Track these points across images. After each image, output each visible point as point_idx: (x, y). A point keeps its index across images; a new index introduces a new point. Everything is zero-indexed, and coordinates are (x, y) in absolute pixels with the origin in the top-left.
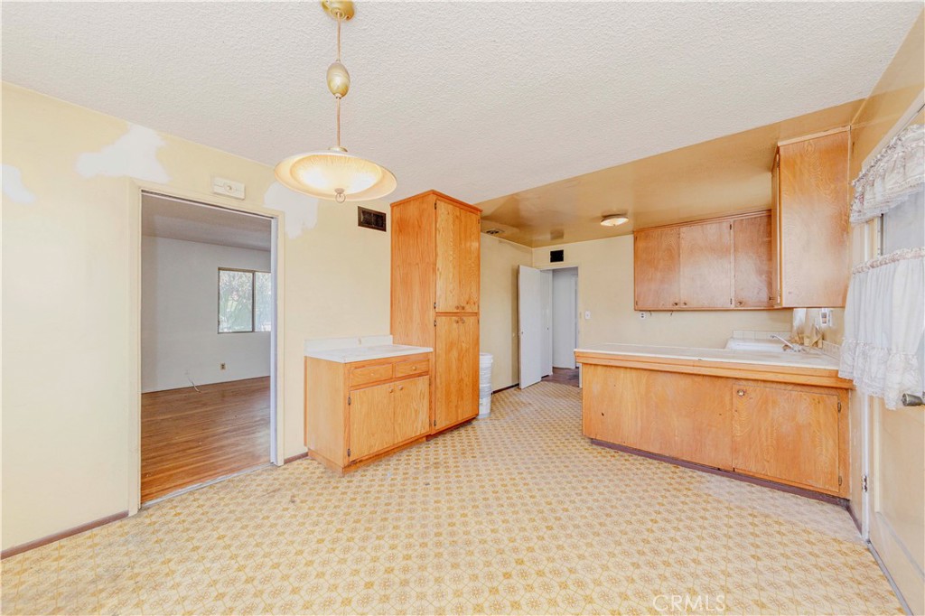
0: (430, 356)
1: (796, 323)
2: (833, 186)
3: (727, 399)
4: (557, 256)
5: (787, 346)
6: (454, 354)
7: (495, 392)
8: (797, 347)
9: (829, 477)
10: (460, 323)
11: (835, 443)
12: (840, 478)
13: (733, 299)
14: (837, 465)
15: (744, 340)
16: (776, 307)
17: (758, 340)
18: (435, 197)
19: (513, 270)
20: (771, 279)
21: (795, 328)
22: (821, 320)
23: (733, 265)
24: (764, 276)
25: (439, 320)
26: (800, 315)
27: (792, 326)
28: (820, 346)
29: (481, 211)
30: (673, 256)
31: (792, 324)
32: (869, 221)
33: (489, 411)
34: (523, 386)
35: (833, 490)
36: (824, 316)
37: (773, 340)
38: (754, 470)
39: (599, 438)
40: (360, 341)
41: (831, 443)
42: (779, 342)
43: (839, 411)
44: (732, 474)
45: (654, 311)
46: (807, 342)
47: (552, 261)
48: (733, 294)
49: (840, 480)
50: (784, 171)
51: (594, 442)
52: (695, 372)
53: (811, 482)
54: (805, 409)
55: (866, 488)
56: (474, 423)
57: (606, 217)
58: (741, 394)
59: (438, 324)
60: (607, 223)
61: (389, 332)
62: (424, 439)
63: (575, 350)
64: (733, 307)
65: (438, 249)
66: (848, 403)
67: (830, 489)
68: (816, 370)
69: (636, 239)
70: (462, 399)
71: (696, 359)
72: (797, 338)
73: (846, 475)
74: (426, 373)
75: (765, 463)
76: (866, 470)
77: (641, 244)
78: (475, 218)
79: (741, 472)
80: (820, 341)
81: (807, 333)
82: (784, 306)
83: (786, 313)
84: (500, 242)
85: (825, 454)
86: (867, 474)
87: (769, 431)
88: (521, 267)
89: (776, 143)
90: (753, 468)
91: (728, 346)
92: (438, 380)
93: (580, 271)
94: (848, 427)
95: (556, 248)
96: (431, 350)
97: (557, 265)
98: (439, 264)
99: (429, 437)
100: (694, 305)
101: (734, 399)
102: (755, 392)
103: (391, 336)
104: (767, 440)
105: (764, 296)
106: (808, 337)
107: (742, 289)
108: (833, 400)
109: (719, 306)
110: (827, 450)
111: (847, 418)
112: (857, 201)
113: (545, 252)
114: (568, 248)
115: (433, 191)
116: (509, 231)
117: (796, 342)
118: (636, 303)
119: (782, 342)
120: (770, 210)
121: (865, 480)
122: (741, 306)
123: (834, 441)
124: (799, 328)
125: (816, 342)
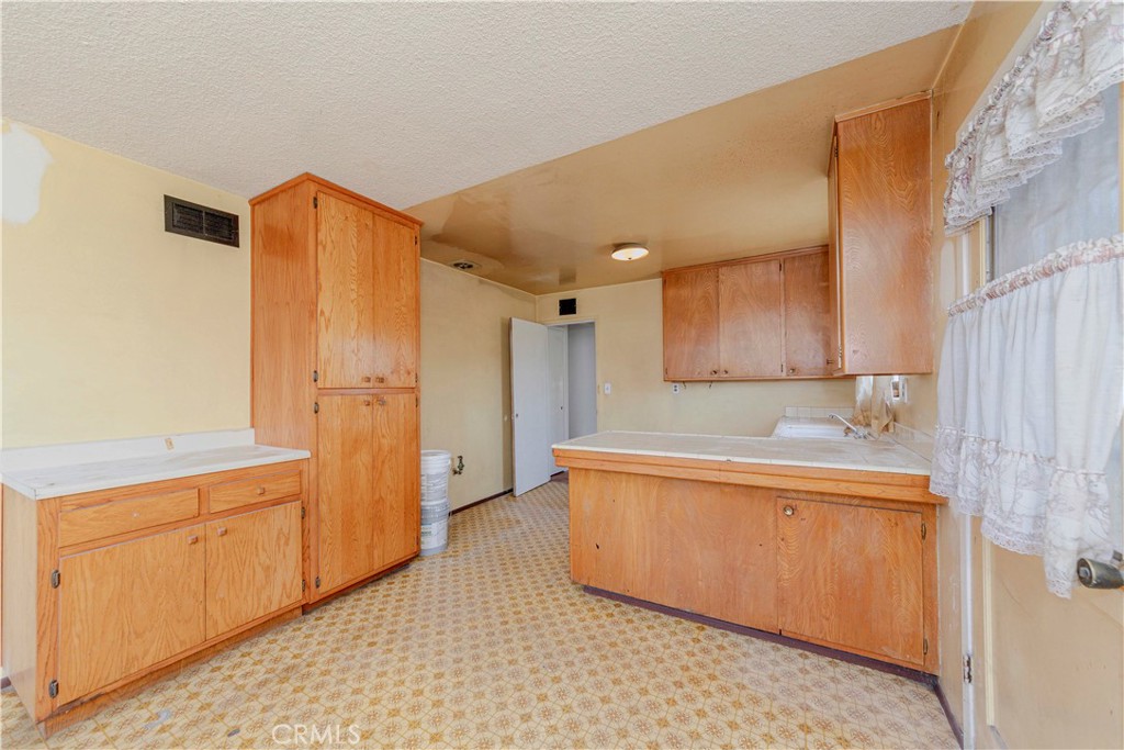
0: (305, 467)
1: (860, 397)
2: (910, 184)
3: (771, 519)
4: (568, 307)
5: (848, 428)
6: (363, 458)
7: (454, 512)
8: (862, 431)
9: (911, 640)
10: (377, 406)
11: (918, 589)
12: (925, 641)
13: (784, 364)
14: (921, 624)
15: (797, 420)
16: (836, 375)
17: (814, 420)
18: (313, 188)
19: (503, 324)
20: (829, 337)
21: (858, 403)
22: (892, 392)
23: (783, 319)
24: (820, 334)
25: (324, 402)
26: (865, 385)
27: (855, 402)
28: (891, 430)
29: (421, 224)
30: (712, 307)
31: (855, 397)
32: (972, 226)
33: (443, 542)
34: (518, 492)
35: (916, 662)
36: (896, 387)
37: (832, 420)
38: (808, 633)
39: (592, 584)
40: (170, 443)
41: (913, 587)
42: (838, 422)
43: (924, 537)
44: (778, 637)
45: (690, 381)
46: (874, 423)
47: (561, 314)
48: (784, 359)
49: (925, 647)
50: (846, 164)
51: (588, 589)
52: (723, 480)
53: (885, 649)
54: (876, 537)
55: (969, 677)
56: (414, 566)
57: (618, 246)
58: (789, 513)
59: (322, 408)
60: (621, 255)
61: (249, 424)
62: (299, 612)
63: (554, 446)
64: (784, 375)
65: (322, 277)
66: (935, 525)
67: (912, 660)
68: (893, 475)
69: (664, 282)
70: (382, 530)
71: (724, 458)
72: (861, 418)
73: (934, 638)
74: (295, 497)
75: (824, 621)
76: (968, 645)
77: (671, 292)
78: (407, 233)
79: (790, 635)
80: (891, 424)
81: (875, 412)
82: (847, 373)
83: (847, 383)
84: (481, 282)
85: (906, 605)
86: (970, 652)
87: (829, 570)
88: (513, 319)
89: (833, 117)
90: (807, 631)
91: (777, 431)
92: (324, 508)
93: (598, 328)
94: (935, 562)
95: (567, 295)
96: (306, 454)
97: (569, 319)
98: (325, 303)
99: (306, 609)
100: (737, 373)
101: (780, 520)
102: (807, 511)
103: (253, 430)
104: (825, 585)
105: (820, 361)
106: (876, 418)
107: (795, 352)
108: (916, 521)
109: (767, 375)
110: (908, 599)
111: (934, 548)
112: (957, 184)
113: (552, 301)
114: (582, 296)
115: (307, 174)
116: (491, 265)
117: (859, 423)
118: (666, 371)
119: (843, 424)
120: (827, 245)
121: (969, 663)
122: (794, 374)
123: (917, 583)
124: (862, 405)
125: (887, 426)
